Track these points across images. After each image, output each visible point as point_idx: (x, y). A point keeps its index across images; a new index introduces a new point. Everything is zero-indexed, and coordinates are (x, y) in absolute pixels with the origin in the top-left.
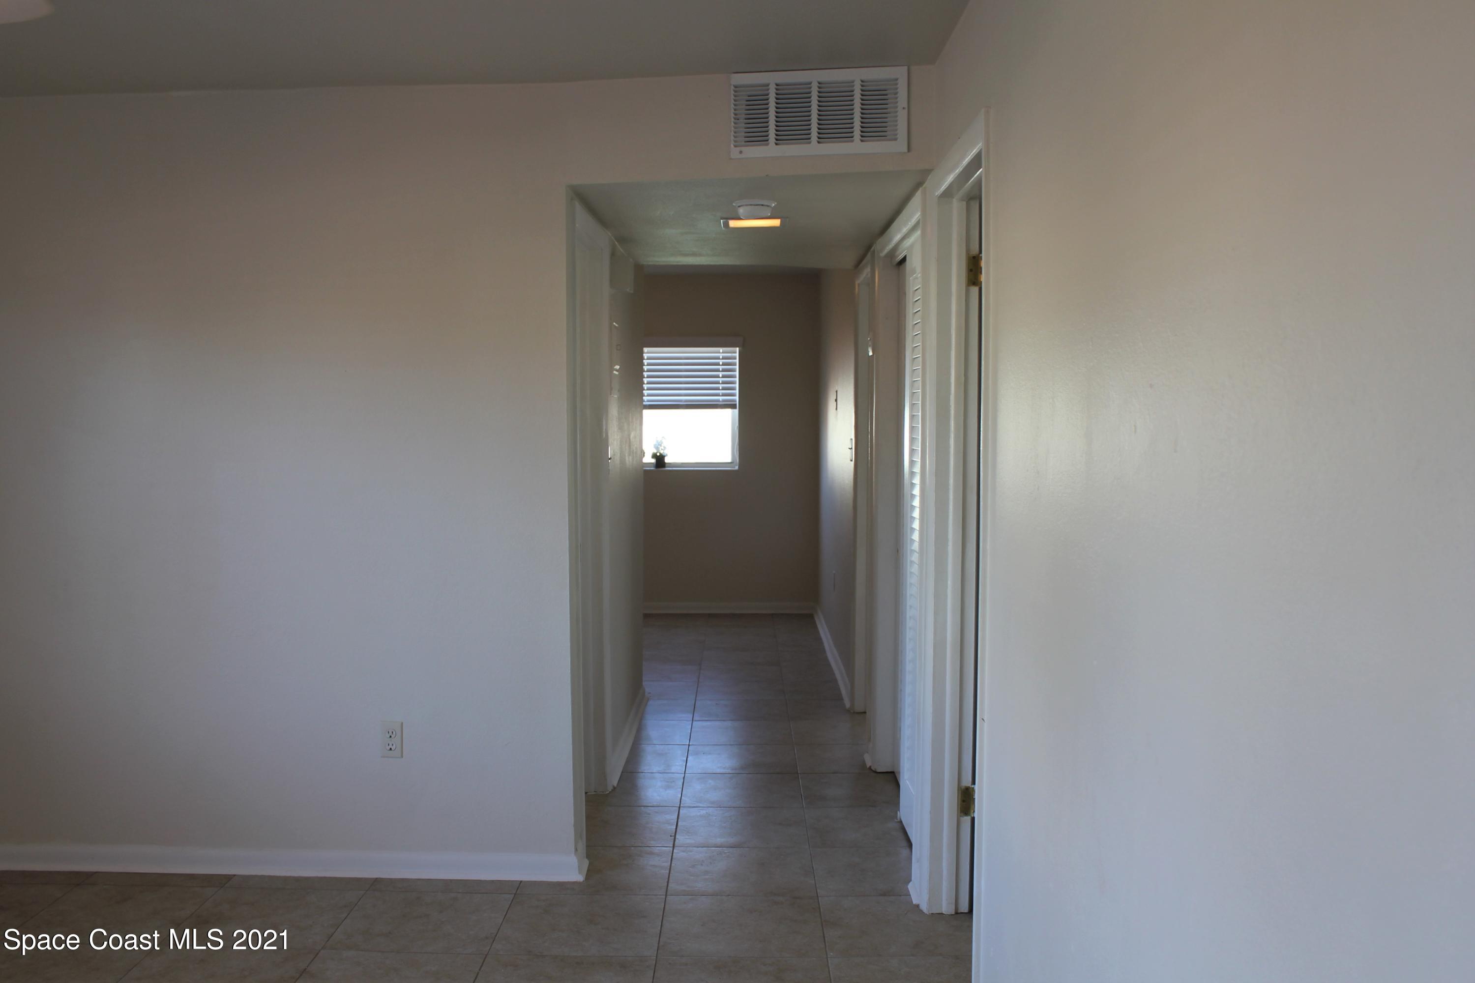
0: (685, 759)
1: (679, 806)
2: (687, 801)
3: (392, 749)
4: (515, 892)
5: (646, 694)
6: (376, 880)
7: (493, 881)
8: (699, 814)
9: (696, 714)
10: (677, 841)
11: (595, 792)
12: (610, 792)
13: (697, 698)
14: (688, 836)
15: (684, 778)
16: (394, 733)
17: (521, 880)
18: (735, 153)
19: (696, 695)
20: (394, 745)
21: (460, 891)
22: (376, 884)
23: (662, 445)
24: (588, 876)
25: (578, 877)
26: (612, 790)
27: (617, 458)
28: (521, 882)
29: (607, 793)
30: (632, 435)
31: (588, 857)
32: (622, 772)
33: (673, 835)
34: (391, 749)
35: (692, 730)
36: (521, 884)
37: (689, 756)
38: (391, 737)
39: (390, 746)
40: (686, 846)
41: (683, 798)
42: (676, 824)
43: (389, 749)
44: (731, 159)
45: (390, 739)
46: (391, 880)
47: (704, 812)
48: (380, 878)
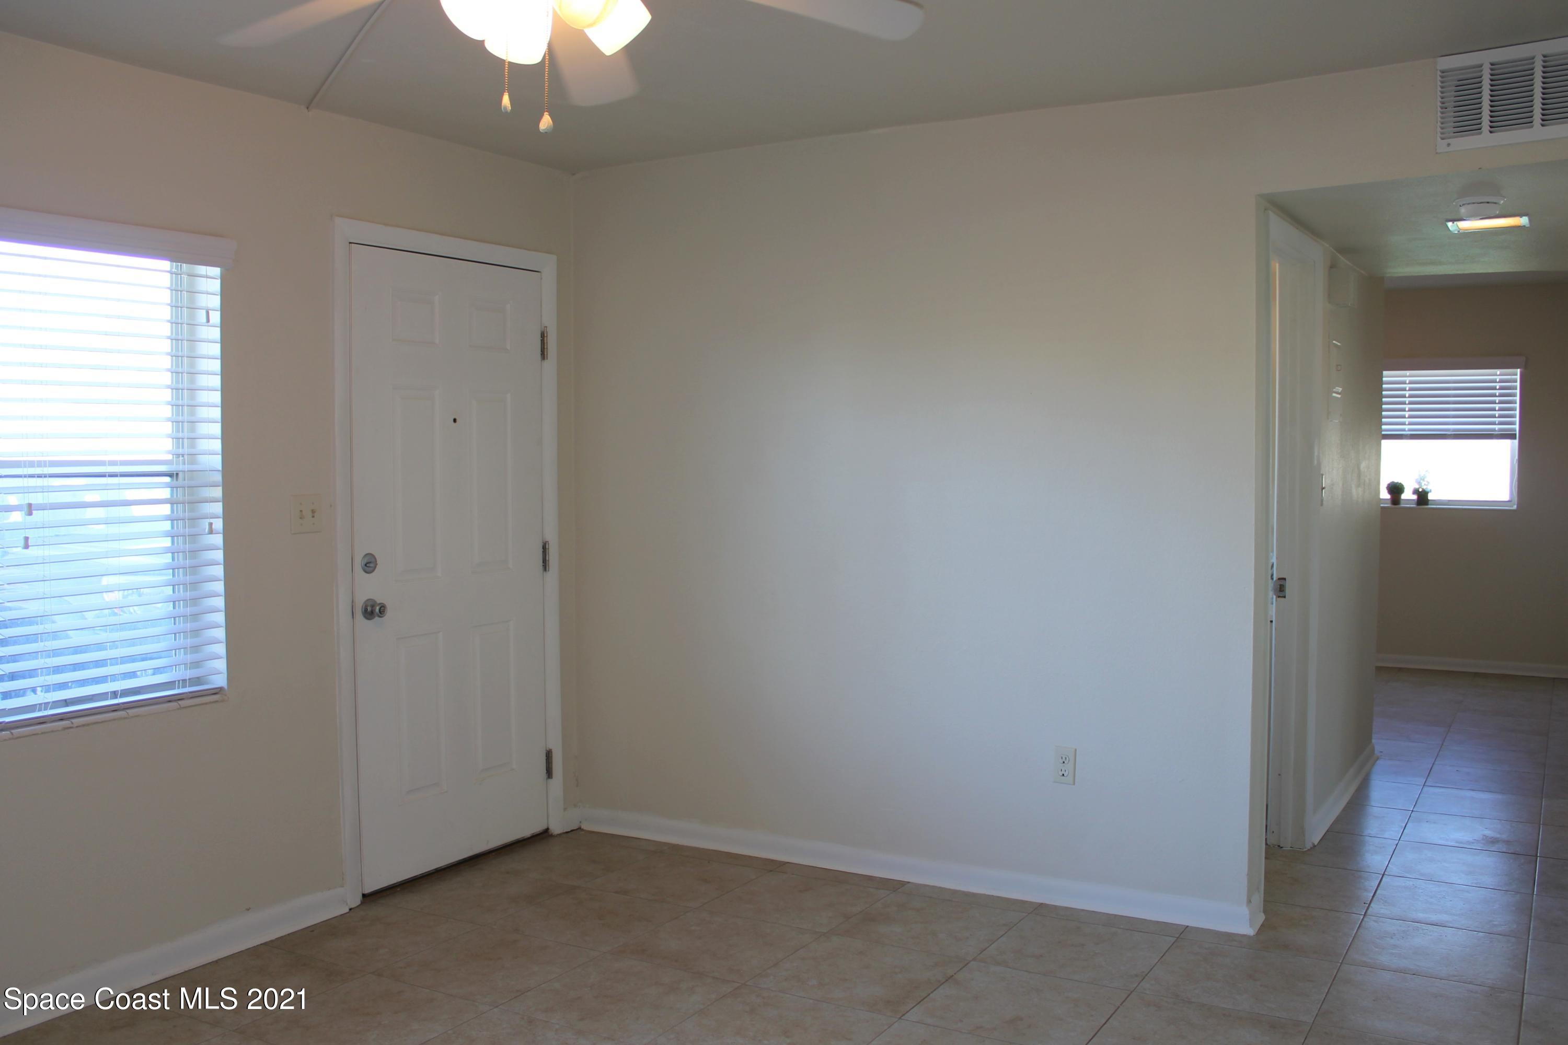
0: (1404, 825)
1: (1383, 873)
2: (1393, 869)
3: (1065, 775)
4: (1178, 936)
5: (1376, 752)
6: (1041, 905)
7: (1158, 922)
8: (1404, 884)
9: (1429, 779)
10: (1370, 909)
11: (1291, 847)
12: (1309, 850)
13: (1436, 763)
14: (1385, 906)
15: (1397, 845)
16: (1067, 759)
17: (1188, 925)
18: (1442, 146)
19: (1436, 759)
20: (1067, 771)
21: (1122, 927)
22: (1039, 908)
23: (1426, 480)
24: (1259, 932)
25: (1248, 930)
26: (1311, 848)
27: (1338, 490)
28: (1188, 926)
29: (1304, 850)
30: (1363, 465)
31: (1265, 912)
32: (1327, 831)
33: (1369, 902)
34: (1063, 775)
35: (1421, 795)
36: (1187, 929)
37: (1408, 823)
38: (1064, 762)
39: (1063, 772)
40: (1379, 915)
41: (1389, 865)
42: (1374, 891)
43: (1062, 775)
44: (1437, 153)
45: (1063, 764)
46: (1056, 906)
47: (1411, 883)
48: (1045, 904)
